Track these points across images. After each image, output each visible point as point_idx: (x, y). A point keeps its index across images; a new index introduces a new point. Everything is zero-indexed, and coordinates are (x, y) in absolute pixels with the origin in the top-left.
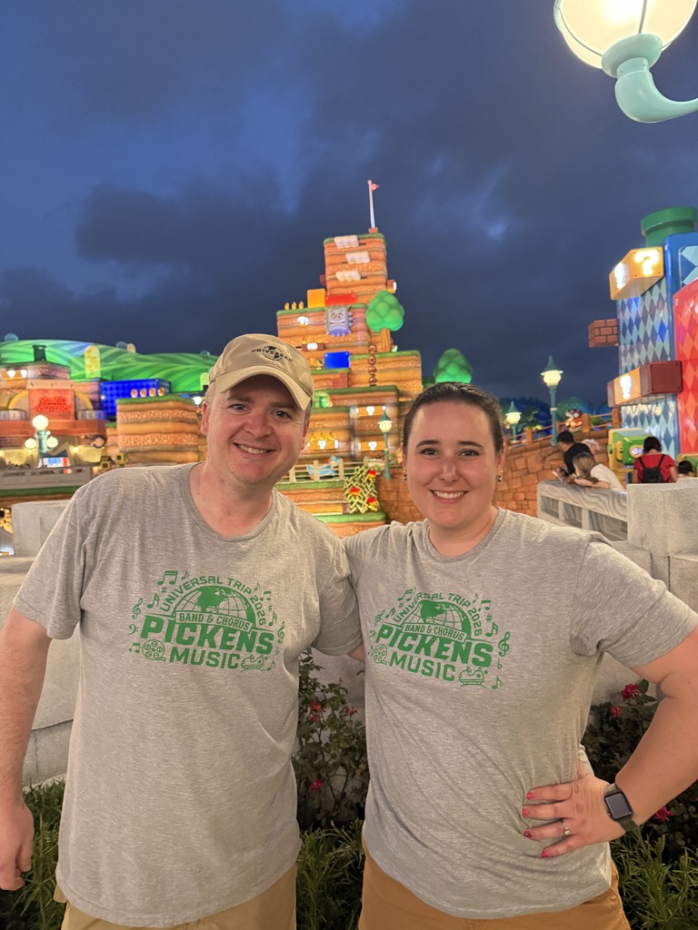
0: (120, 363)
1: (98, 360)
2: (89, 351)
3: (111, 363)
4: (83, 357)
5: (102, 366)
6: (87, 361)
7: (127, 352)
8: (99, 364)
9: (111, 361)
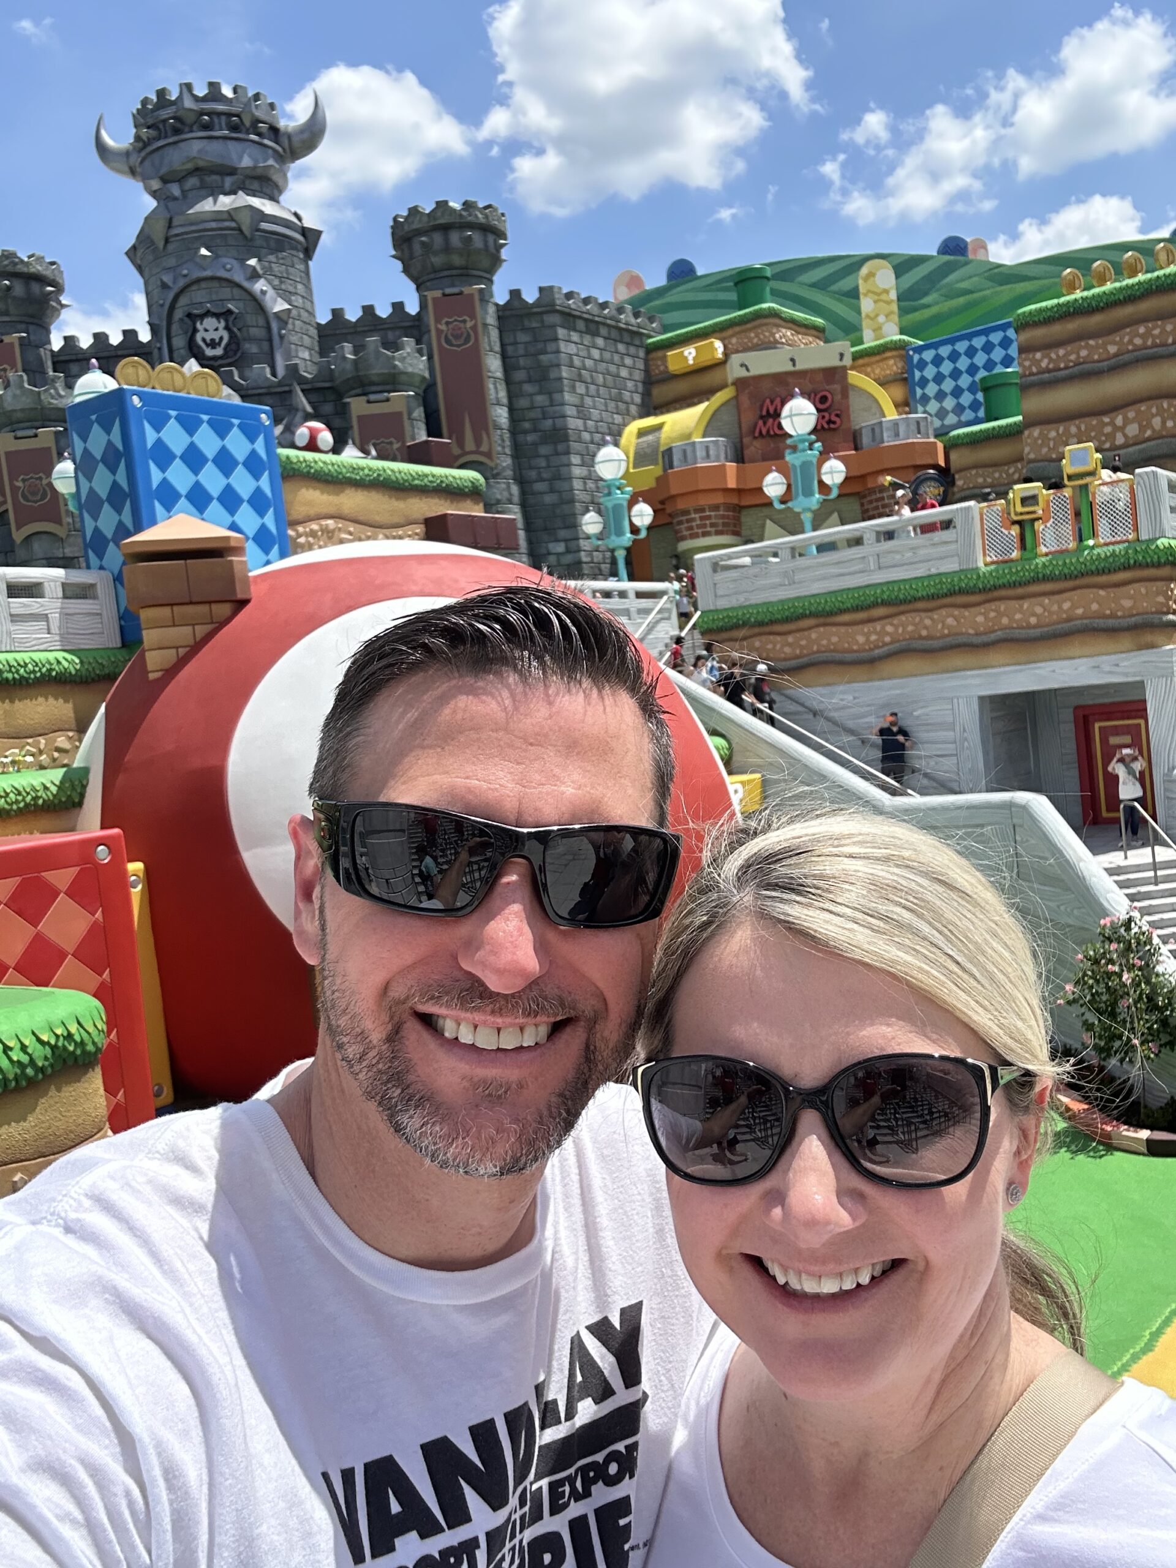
0: (949, 296)
1: (893, 295)
2: (871, 275)
3: (925, 300)
4: (854, 294)
5: (903, 311)
6: (867, 305)
7: (966, 263)
8: (895, 307)
9: (926, 294)
